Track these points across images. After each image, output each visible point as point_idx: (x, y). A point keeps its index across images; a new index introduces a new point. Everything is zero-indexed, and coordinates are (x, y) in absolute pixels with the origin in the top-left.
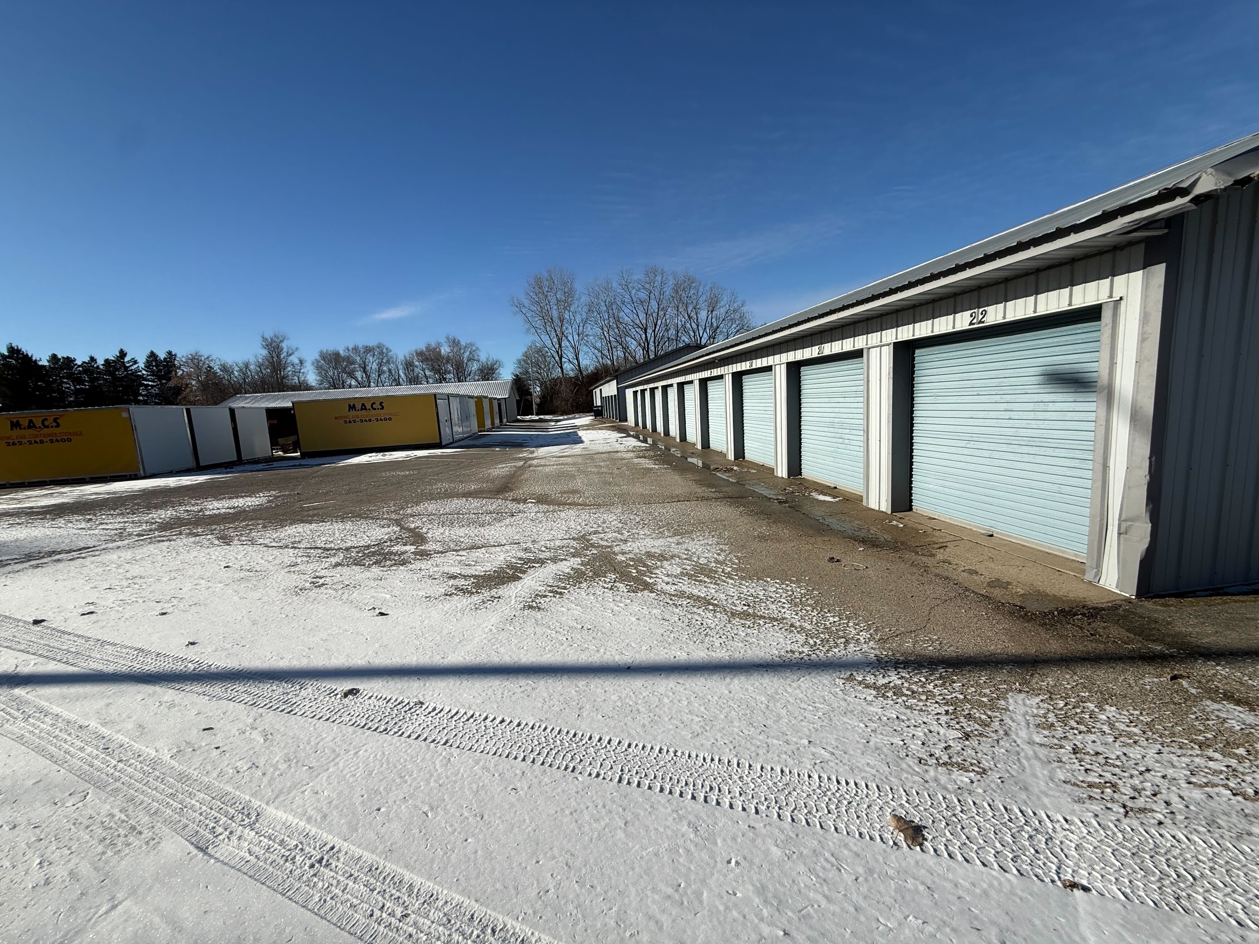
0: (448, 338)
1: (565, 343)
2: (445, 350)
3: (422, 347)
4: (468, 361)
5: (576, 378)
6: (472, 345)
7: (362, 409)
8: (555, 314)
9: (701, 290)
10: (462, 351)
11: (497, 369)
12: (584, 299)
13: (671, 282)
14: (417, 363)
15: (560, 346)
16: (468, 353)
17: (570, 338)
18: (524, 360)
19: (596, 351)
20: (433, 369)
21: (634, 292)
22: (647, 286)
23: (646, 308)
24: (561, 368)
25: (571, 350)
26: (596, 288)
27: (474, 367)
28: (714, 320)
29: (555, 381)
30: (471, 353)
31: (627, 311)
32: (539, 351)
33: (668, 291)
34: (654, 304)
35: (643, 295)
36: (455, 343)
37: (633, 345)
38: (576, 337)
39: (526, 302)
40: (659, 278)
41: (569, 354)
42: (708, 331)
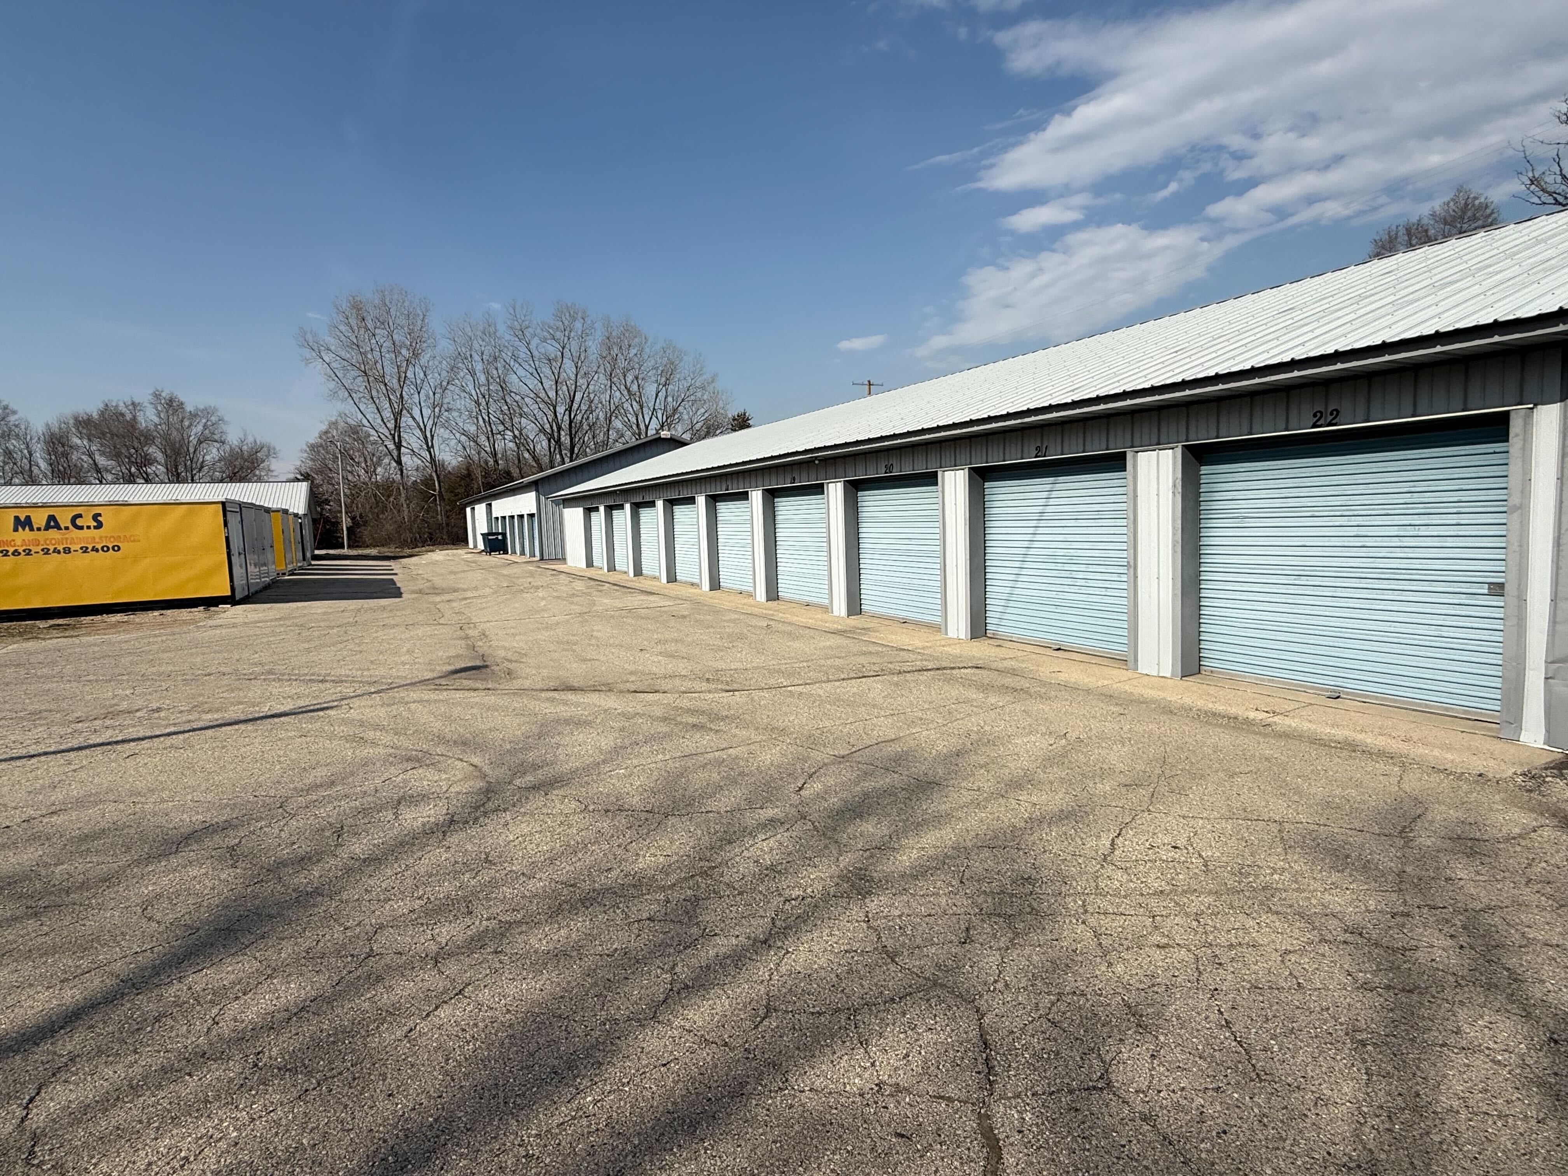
0: (157, 396)
1: (406, 420)
2: (148, 417)
3: (92, 407)
4: (200, 442)
5: (428, 482)
6: (208, 412)
7: (48, 527)
8: (390, 370)
9: (647, 350)
10: (186, 423)
11: (263, 461)
12: (445, 346)
13: (599, 334)
14: (76, 441)
15: (397, 427)
16: (200, 428)
17: (416, 413)
18: (321, 446)
19: (463, 438)
20: (116, 455)
21: (534, 342)
22: (558, 335)
23: (556, 372)
24: (399, 462)
25: (418, 433)
26: (468, 330)
27: (212, 454)
28: (670, 399)
29: (388, 487)
30: (205, 427)
31: (521, 372)
32: (354, 431)
33: (594, 346)
34: (569, 367)
35: (552, 350)
36: (172, 405)
37: (531, 430)
38: (427, 412)
39: (332, 342)
40: (578, 325)
41: (412, 439)
42: (660, 416)
